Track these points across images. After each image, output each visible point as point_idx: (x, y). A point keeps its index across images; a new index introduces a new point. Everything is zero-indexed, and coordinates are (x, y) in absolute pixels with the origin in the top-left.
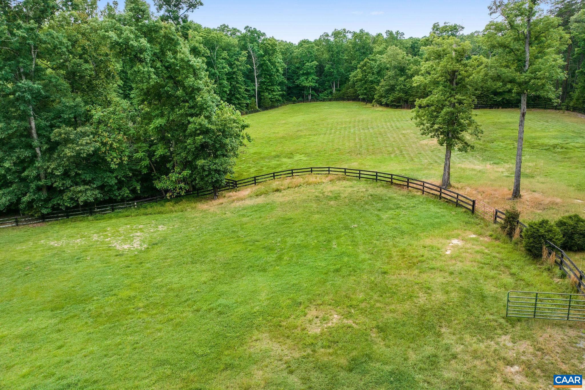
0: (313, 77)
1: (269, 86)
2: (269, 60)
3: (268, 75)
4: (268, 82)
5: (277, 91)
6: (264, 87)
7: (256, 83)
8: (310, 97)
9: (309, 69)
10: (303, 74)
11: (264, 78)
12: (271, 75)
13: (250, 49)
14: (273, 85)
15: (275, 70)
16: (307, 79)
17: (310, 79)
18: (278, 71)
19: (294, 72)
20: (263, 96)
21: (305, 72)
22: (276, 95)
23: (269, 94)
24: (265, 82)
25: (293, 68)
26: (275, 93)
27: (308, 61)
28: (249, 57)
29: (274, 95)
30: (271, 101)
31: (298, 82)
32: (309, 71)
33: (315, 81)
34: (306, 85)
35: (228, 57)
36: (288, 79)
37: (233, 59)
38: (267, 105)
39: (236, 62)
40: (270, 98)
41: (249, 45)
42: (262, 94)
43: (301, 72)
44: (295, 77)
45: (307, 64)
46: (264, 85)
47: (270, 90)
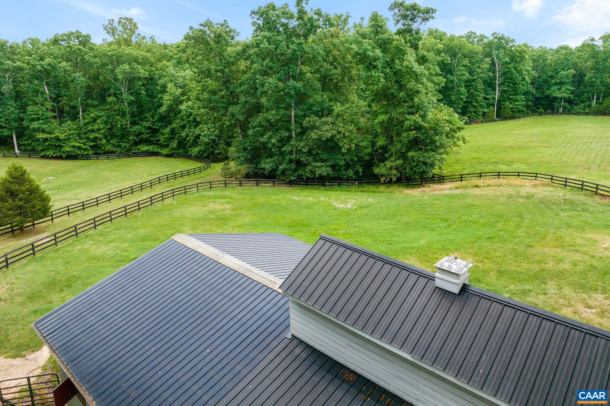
0: (569, 87)
1: (512, 95)
2: (515, 68)
3: (512, 83)
4: (511, 91)
5: (521, 101)
6: (506, 96)
7: (497, 92)
8: (561, 110)
9: (563, 78)
10: (556, 84)
11: (507, 86)
12: (515, 84)
13: (494, 56)
14: (515, 94)
15: (520, 79)
16: (559, 89)
17: (563, 89)
18: (524, 79)
19: (546, 82)
20: (503, 105)
21: (558, 81)
22: (519, 105)
23: (511, 103)
24: (508, 90)
25: (544, 76)
26: (517, 103)
27: (563, 69)
28: (493, 64)
29: (516, 105)
30: (512, 111)
31: (548, 92)
32: (563, 80)
33: (569, 92)
34: (558, 95)
35: (469, 65)
36: (538, 89)
37: (475, 66)
38: (506, 115)
39: (478, 70)
40: (510, 108)
41: (494, 52)
42: (503, 103)
43: (553, 81)
44: (546, 87)
45: (561, 73)
46: (507, 94)
47: (511, 99)
